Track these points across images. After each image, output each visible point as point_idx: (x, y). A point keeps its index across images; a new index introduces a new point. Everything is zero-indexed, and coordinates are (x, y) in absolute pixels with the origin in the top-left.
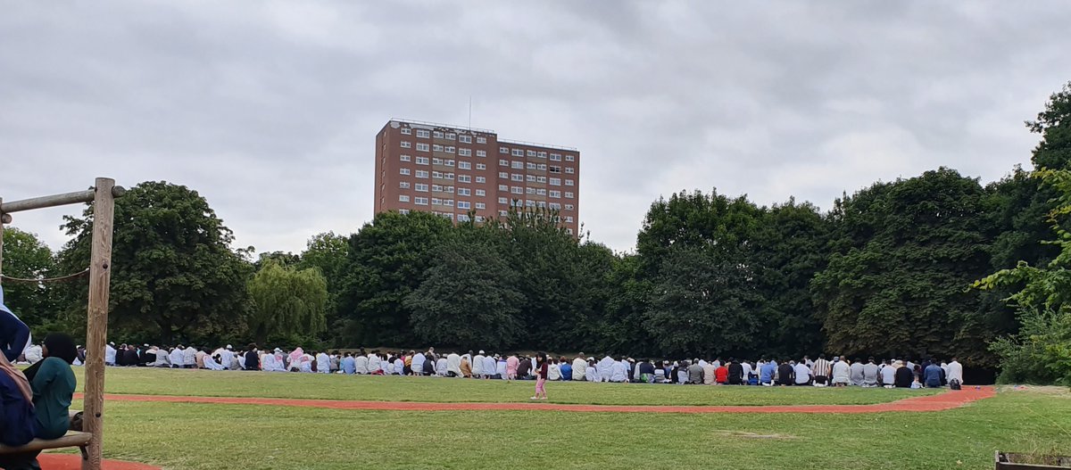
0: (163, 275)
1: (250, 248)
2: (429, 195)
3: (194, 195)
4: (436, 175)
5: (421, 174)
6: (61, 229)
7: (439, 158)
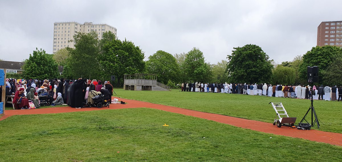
0: (249, 68)
1: (272, 60)
2: (335, 42)
3: (258, 47)
4: (337, 36)
5: (332, 36)
6: (227, 58)
7: (339, 31)
